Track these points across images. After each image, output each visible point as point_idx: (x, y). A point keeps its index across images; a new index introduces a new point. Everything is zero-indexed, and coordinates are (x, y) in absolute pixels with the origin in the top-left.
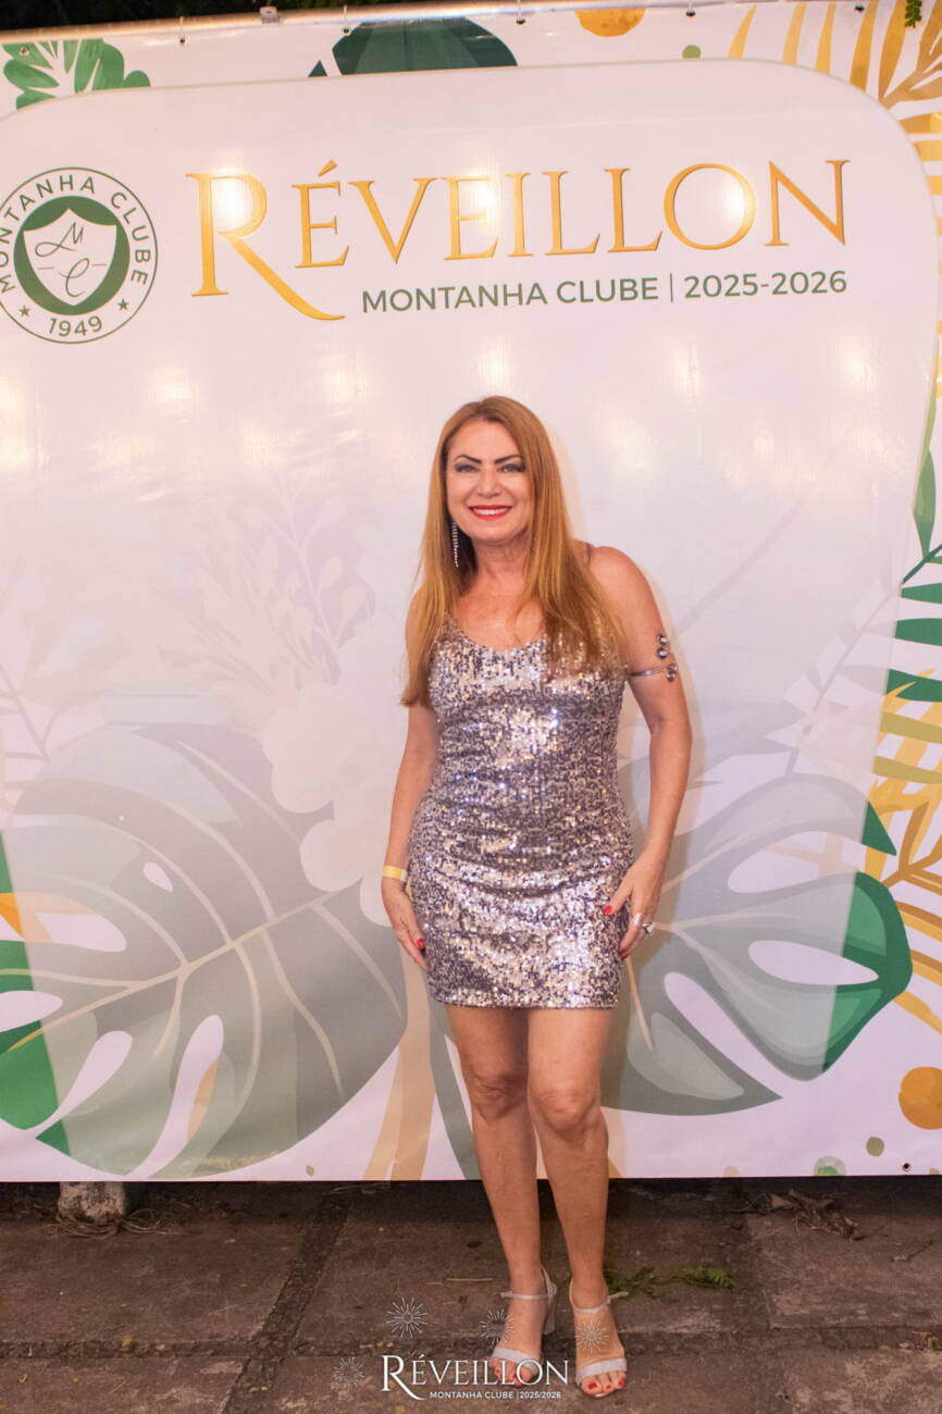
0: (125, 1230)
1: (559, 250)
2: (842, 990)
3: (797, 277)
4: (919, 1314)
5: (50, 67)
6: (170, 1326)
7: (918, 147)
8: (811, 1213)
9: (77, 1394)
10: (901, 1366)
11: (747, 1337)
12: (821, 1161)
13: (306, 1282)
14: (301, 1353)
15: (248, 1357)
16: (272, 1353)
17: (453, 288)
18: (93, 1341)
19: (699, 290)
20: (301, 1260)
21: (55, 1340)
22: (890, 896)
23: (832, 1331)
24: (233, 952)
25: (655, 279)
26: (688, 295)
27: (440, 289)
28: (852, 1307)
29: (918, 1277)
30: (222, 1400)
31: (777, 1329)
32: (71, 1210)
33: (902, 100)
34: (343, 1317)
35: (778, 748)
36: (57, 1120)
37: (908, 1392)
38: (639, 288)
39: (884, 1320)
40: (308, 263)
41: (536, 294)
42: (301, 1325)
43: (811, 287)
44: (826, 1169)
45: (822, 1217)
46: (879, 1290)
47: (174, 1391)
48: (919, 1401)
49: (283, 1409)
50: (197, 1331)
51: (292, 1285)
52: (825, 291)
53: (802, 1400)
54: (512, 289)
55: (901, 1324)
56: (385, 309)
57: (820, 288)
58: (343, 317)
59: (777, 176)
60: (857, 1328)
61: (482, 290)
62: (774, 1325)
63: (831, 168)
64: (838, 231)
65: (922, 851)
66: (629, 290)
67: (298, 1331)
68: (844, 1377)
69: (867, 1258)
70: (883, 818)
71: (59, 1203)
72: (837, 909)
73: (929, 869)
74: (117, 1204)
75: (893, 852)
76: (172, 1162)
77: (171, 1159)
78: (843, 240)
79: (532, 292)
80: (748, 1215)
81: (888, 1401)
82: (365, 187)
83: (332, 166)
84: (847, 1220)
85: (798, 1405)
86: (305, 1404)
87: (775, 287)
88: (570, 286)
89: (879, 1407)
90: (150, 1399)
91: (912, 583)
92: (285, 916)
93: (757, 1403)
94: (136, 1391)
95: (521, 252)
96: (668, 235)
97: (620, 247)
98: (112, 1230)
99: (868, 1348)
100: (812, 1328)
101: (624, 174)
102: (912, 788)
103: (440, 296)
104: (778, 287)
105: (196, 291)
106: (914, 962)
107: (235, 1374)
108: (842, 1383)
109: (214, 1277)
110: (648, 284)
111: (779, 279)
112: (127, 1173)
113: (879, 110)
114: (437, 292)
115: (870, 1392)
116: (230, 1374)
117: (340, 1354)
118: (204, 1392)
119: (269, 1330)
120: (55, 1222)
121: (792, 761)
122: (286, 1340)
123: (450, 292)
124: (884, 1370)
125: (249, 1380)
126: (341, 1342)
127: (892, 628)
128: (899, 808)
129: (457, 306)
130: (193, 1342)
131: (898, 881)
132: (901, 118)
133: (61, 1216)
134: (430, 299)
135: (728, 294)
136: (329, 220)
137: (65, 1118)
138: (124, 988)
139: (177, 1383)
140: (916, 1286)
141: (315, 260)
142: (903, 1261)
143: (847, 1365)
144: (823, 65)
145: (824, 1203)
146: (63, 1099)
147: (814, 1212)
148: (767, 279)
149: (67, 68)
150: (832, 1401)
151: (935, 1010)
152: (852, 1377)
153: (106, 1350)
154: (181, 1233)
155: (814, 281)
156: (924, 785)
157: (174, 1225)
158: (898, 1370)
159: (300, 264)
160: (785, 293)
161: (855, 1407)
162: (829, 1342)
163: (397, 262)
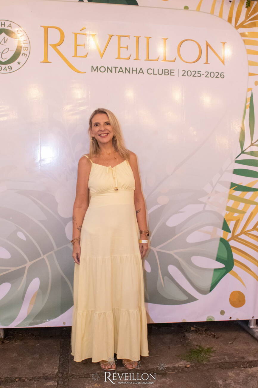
0: (4, 342)
1: (148, 59)
2: (215, 270)
3: (212, 73)
4: (242, 358)
6: (29, 371)
7: (244, 41)
8: (202, 332)
10: (242, 372)
11: (199, 367)
12: (208, 317)
13: (66, 357)
14: (73, 377)
15: (57, 380)
16: (64, 378)
17: (118, 67)
18: (6, 377)
19: (186, 74)
20: (62, 350)
22: (229, 244)
23: (221, 364)
24: (43, 259)
25: (174, 70)
26: (183, 75)
27: (114, 67)
28: (223, 357)
29: (237, 348)
31: (206, 364)
33: (240, 28)
35: (201, 203)
37: (247, 379)
38: (169, 72)
39: (232, 360)
40: (76, 56)
41: (141, 71)
42: (69, 369)
43: (215, 76)
44: (211, 319)
45: (206, 333)
46: (228, 352)
50: (38, 373)
51: (62, 358)
52: (219, 78)
53: (221, 383)
54: (134, 69)
55: (238, 361)
56: (98, 72)
57: (218, 77)
58: (85, 73)
59: (208, 45)
60: (227, 362)
61: (126, 68)
62: (205, 363)
63: (222, 44)
64: (223, 61)
65: (238, 232)
67: (69, 371)
69: (221, 343)
70: (228, 223)
72: (215, 248)
73: (239, 237)
74: (2, 335)
77: (22, 321)
78: (224, 65)
79: (140, 70)
80: (185, 333)
81: (243, 382)
82: (94, 35)
83: (84, 29)
84: (213, 333)
85: (220, 385)
87: (206, 75)
88: (151, 70)
89: (242, 384)
91: (237, 159)
92: (60, 248)
93: (209, 385)
95: (137, 59)
96: (178, 58)
97: (165, 60)
99: (232, 368)
100: (215, 363)
101: (167, 40)
102: (236, 215)
103: (114, 69)
105: (41, 61)
106: (234, 262)
107: (56, 385)
108: (229, 378)
109: (37, 356)
110: (172, 71)
111: (207, 73)
112: (8, 325)
113: (235, 30)
115: (237, 380)
116: (54, 385)
117: (85, 377)
119: (60, 371)
121: (205, 207)
122: (67, 374)
123: (117, 68)
124: (239, 374)
126: (83, 374)
127: (232, 171)
128: (232, 220)
129: (118, 73)
130: (38, 376)
131: (231, 240)
132: (240, 32)
134: (111, 70)
135: (193, 76)
136: (83, 44)
138: (10, 270)
140: (238, 350)
141: (78, 55)
142: (231, 343)
143: (228, 373)
144: (221, 16)
145: (205, 329)
147: (203, 331)
148: (204, 73)
150: (229, 383)
151: (239, 275)
152: (231, 376)
153: (12, 380)
154: (22, 343)
155: (216, 75)
156: (239, 214)
157: (18, 341)
158: (242, 374)
159: (73, 56)
160: (208, 77)
161: (235, 384)
162: (221, 367)
163: (102, 58)
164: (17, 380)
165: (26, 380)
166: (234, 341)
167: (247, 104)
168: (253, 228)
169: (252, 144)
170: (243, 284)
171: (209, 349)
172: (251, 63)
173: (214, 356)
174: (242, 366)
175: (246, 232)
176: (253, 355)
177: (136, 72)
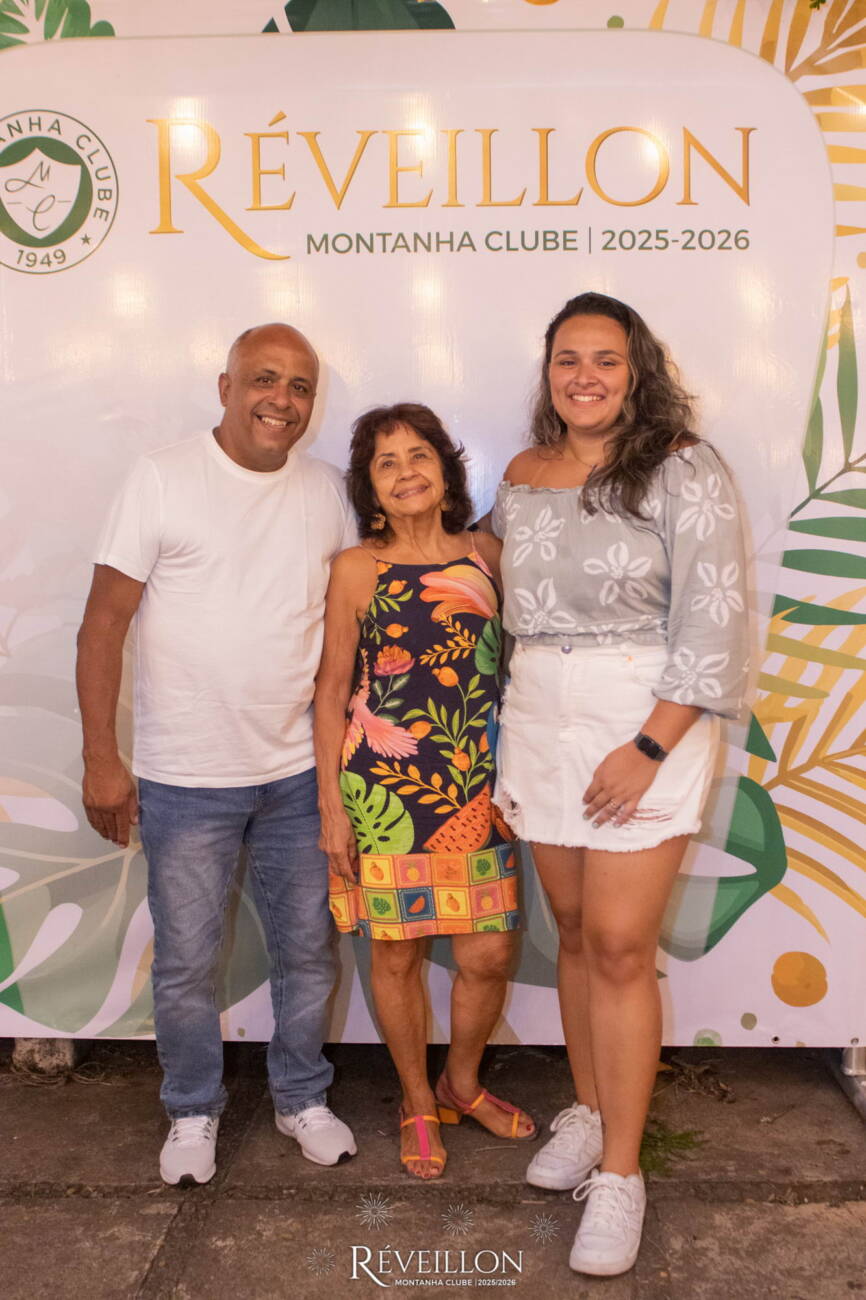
0: (74, 1081)
1: (488, 202)
2: (724, 881)
3: (705, 235)
4: (782, 1171)
5: (21, 14)
6: (113, 1170)
7: (819, 118)
8: (690, 1077)
9: (28, 1231)
10: (763, 1218)
12: (699, 1033)
13: (235, 1131)
14: (231, 1196)
15: (182, 1199)
16: (204, 1195)
17: (390, 234)
18: (44, 1183)
19: (615, 243)
20: (231, 1111)
21: (8, 1180)
22: (769, 799)
23: (704, 1186)
25: (575, 232)
26: (605, 248)
27: (379, 234)
28: (722, 1164)
29: (782, 1138)
30: (158, 1238)
31: (655, 1183)
32: (25, 1063)
33: (806, 74)
34: (268, 1164)
36: (13, 981)
37: (769, 1241)
38: (560, 240)
39: (748, 1176)
40: (257, 207)
41: (466, 241)
42: (231, 1170)
43: (718, 243)
44: (709, 1039)
45: (699, 1081)
46: (748, 1149)
47: (116, 1229)
48: (778, 1250)
49: (213, 1246)
52: (730, 248)
53: (676, 1247)
54: (445, 237)
55: (765, 1180)
56: (327, 251)
57: (725, 245)
58: (288, 257)
59: (690, 140)
60: (727, 1183)
61: (417, 236)
63: (740, 134)
64: (744, 193)
65: (800, 758)
66: (550, 240)
67: (228, 1176)
68: (713, 1227)
69: (738, 1120)
70: (765, 728)
71: (14, 1056)
73: (804, 775)
74: (67, 1058)
75: (774, 759)
76: (118, 1021)
77: (115, 1019)
78: (748, 202)
79: (463, 240)
81: (750, 1249)
82: (311, 138)
83: (281, 117)
84: (722, 1085)
85: (671, 1251)
86: (232, 1243)
87: (684, 243)
88: (497, 236)
89: (743, 1254)
90: (93, 1237)
91: (798, 517)
94: (82, 1229)
95: (453, 203)
96: (588, 191)
97: (544, 201)
98: (61, 1081)
99: (737, 1200)
100: (687, 1182)
101: (552, 132)
102: (793, 702)
103: (378, 241)
104: (688, 242)
105: (153, 229)
106: (789, 858)
107: (171, 1215)
108: (710, 1232)
110: (569, 236)
111: (689, 235)
112: (73, 1032)
113: (786, 83)
114: (375, 237)
115: (736, 1241)
116: (166, 1214)
117: (267, 1198)
118: (142, 1231)
120: (10, 1072)
123: (387, 237)
124: (748, 1221)
125: (184, 1220)
126: (266, 1187)
127: (779, 559)
128: (780, 720)
129: (393, 250)
130: (133, 1184)
131: (777, 785)
132: (805, 91)
133: (15, 1067)
134: (369, 244)
135: (642, 247)
136: (278, 167)
137: (21, 980)
138: (74, 865)
139: (118, 1222)
140: (780, 1145)
142: (768, 1122)
143: (716, 1216)
144: (736, 40)
145: (702, 1069)
146: (19, 962)
147: (693, 1077)
148: (678, 236)
149: (38, 15)
150: (703, 1248)
151: (806, 902)
152: (720, 1227)
153: (56, 1191)
154: (124, 1085)
155: (720, 239)
156: (803, 700)
157: (117, 1077)
158: (761, 1221)
159: (249, 207)
160: (693, 248)
161: (721, 1253)
162: (701, 1195)
163: (339, 208)
164: (69, 1192)
165: (95, 1194)
166: (780, 1116)
167: (830, 333)
168: (853, 747)
169: (848, 467)
170: (821, 931)
171: (687, 1135)
172: (843, 193)
173: (692, 1158)
174: (772, 1197)
175: (826, 761)
176: (824, 1163)
177: (449, 245)
